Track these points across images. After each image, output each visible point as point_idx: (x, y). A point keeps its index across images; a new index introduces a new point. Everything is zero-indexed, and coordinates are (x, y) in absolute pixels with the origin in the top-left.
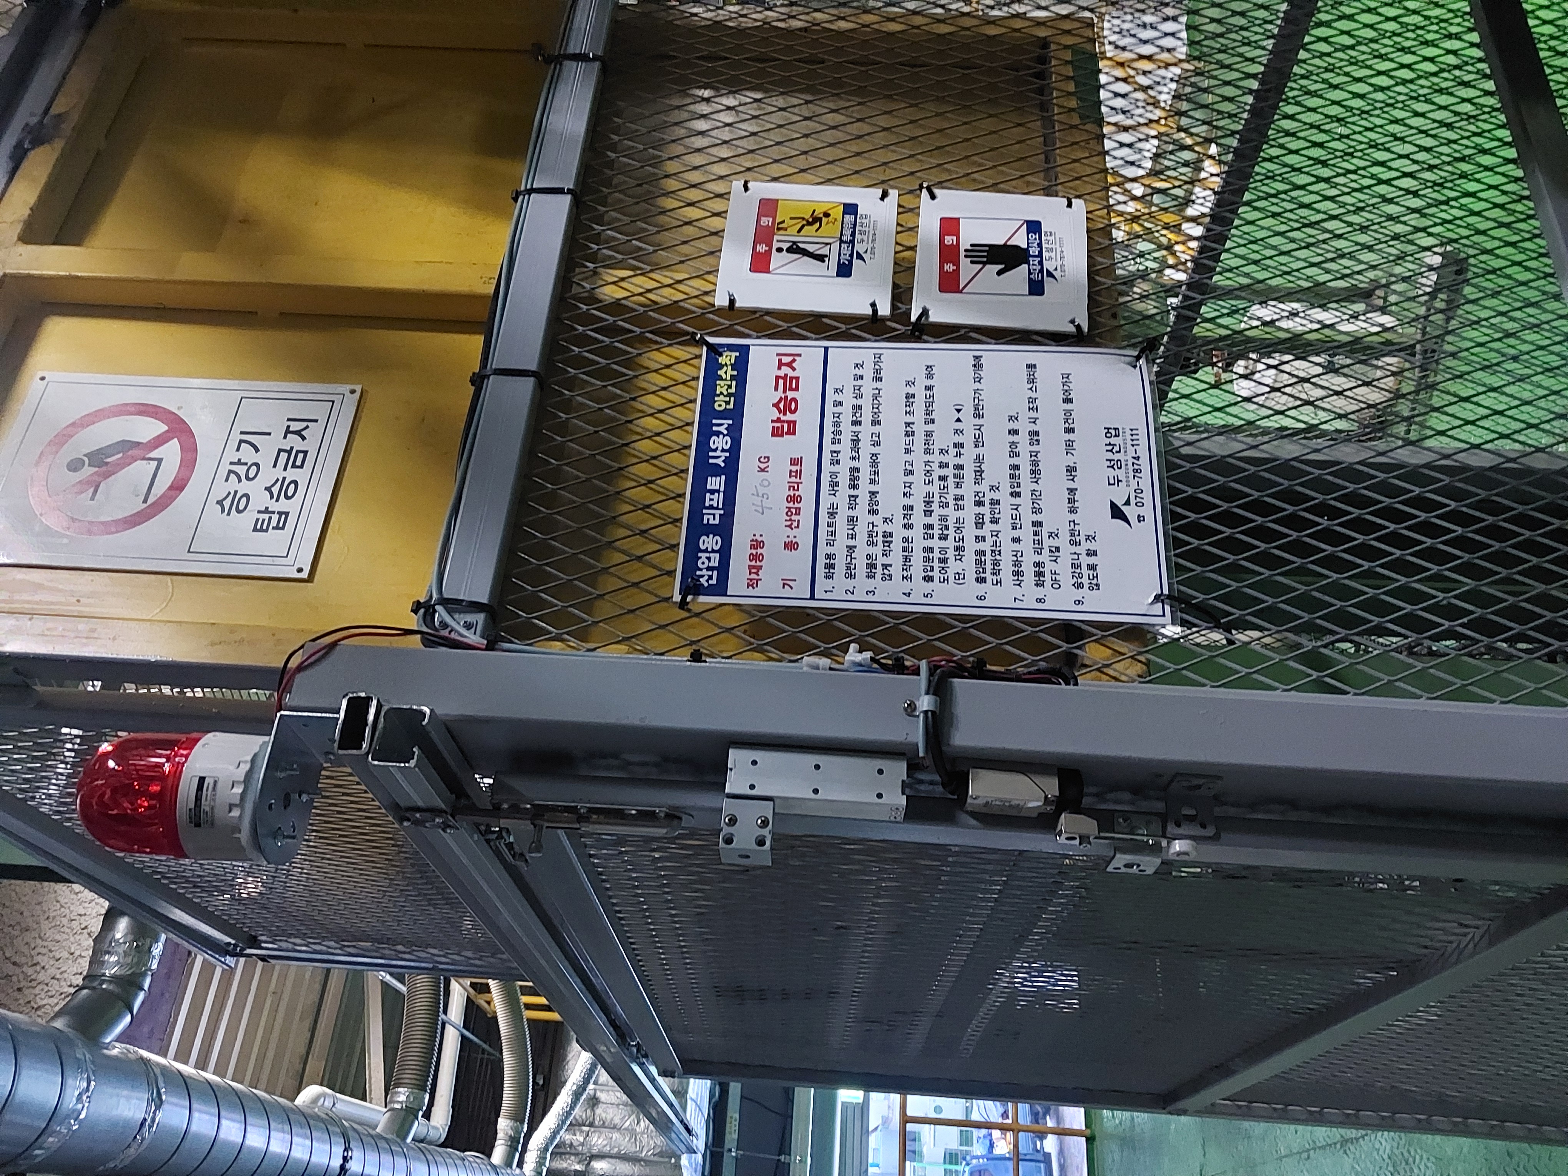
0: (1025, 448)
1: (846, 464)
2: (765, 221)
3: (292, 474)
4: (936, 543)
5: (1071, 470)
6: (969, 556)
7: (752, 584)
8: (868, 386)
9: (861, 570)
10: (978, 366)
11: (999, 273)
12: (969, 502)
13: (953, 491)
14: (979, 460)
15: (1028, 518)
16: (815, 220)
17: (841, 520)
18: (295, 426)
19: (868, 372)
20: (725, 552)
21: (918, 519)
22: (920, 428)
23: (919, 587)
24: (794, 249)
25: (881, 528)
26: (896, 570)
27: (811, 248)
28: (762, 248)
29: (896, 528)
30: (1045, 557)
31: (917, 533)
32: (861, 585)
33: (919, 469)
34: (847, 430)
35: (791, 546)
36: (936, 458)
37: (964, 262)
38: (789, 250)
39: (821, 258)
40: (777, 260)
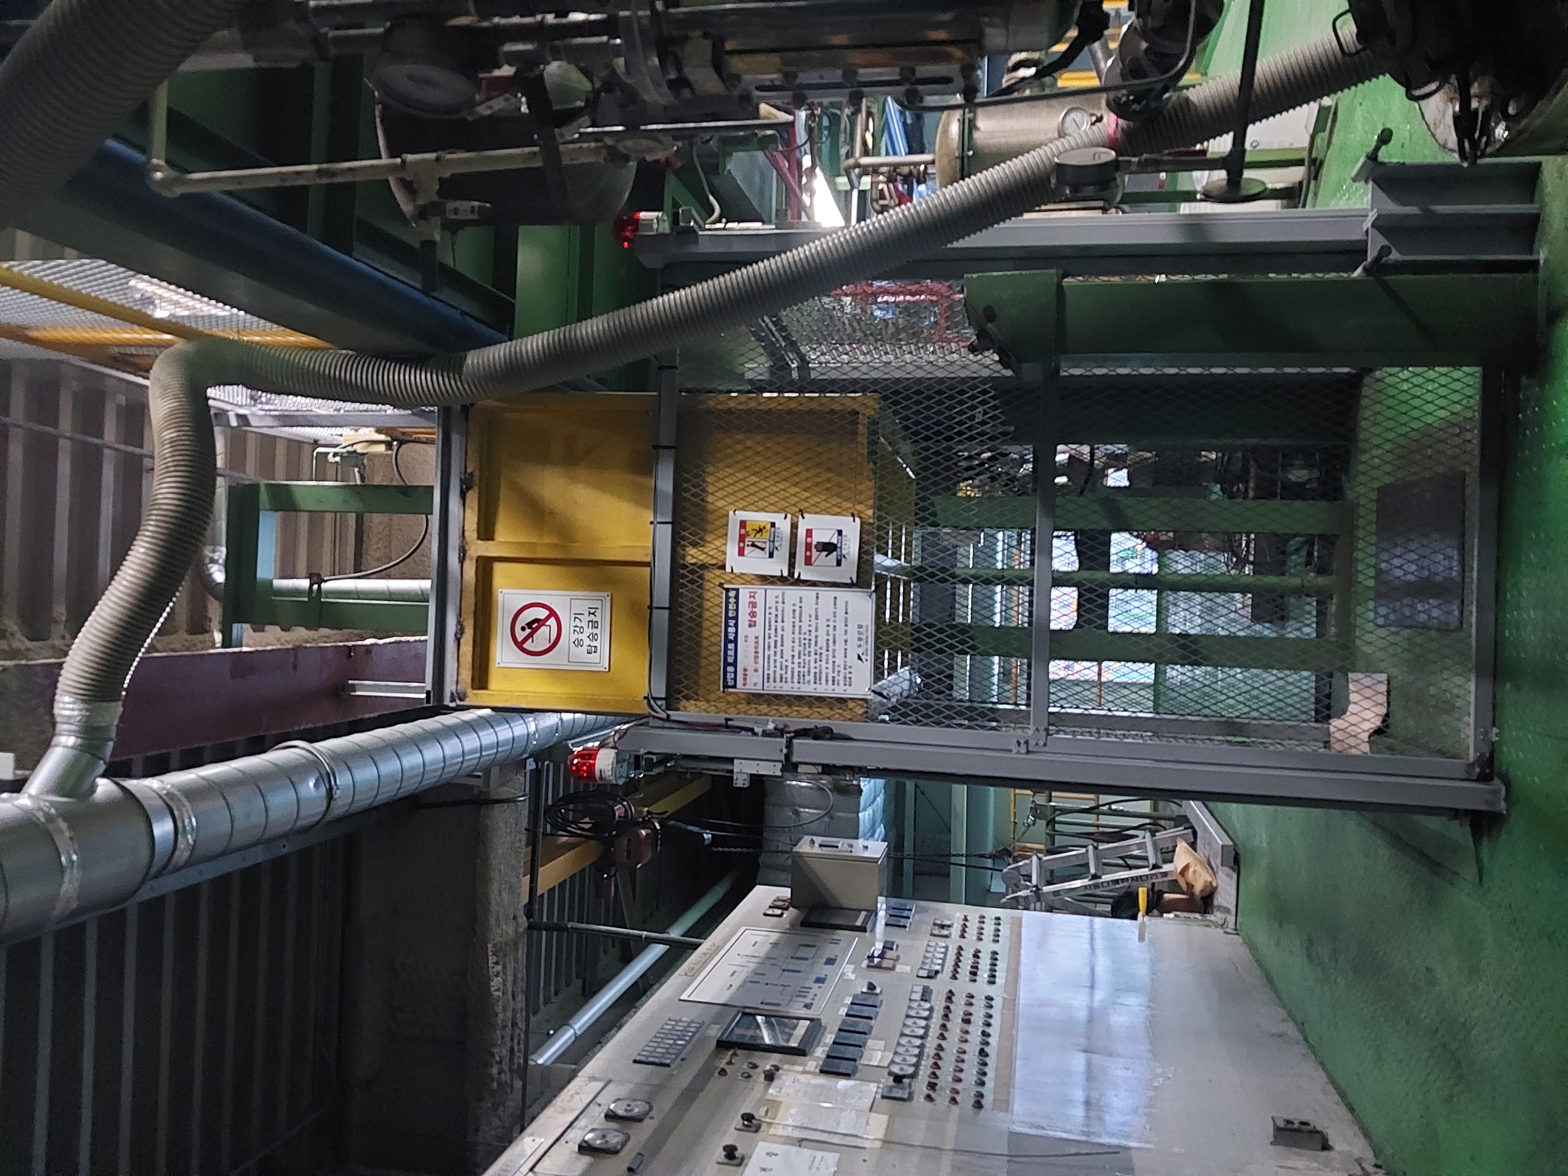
0: (831, 632)
1: (773, 638)
2: (743, 531)
3: (595, 631)
4: (802, 670)
5: (846, 641)
6: (812, 674)
7: (745, 684)
8: (780, 606)
9: (778, 679)
10: (817, 598)
11: (826, 556)
12: (812, 654)
13: (808, 649)
14: (816, 637)
15: (831, 659)
16: (760, 530)
17: (772, 661)
18: (592, 611)
19: (780, 600)
20: (735, 673)
21: (796, 660)
22: (797, 624)
23: (796, 685)
24: (753, 545)
25: (784, 664)
26: (789, 680)
27: (759, 544)
28: (742, 545)
29: (789, 664)
30: (836, 674)
31: (796, 666)
32: (778, 684)
33: (797, 641)
34: (773, 623)
35: (756, 670)
36: (802, 636)
37: (814, 550)
38: (751, 545)
39: (762, 549)
40: (747, 550)
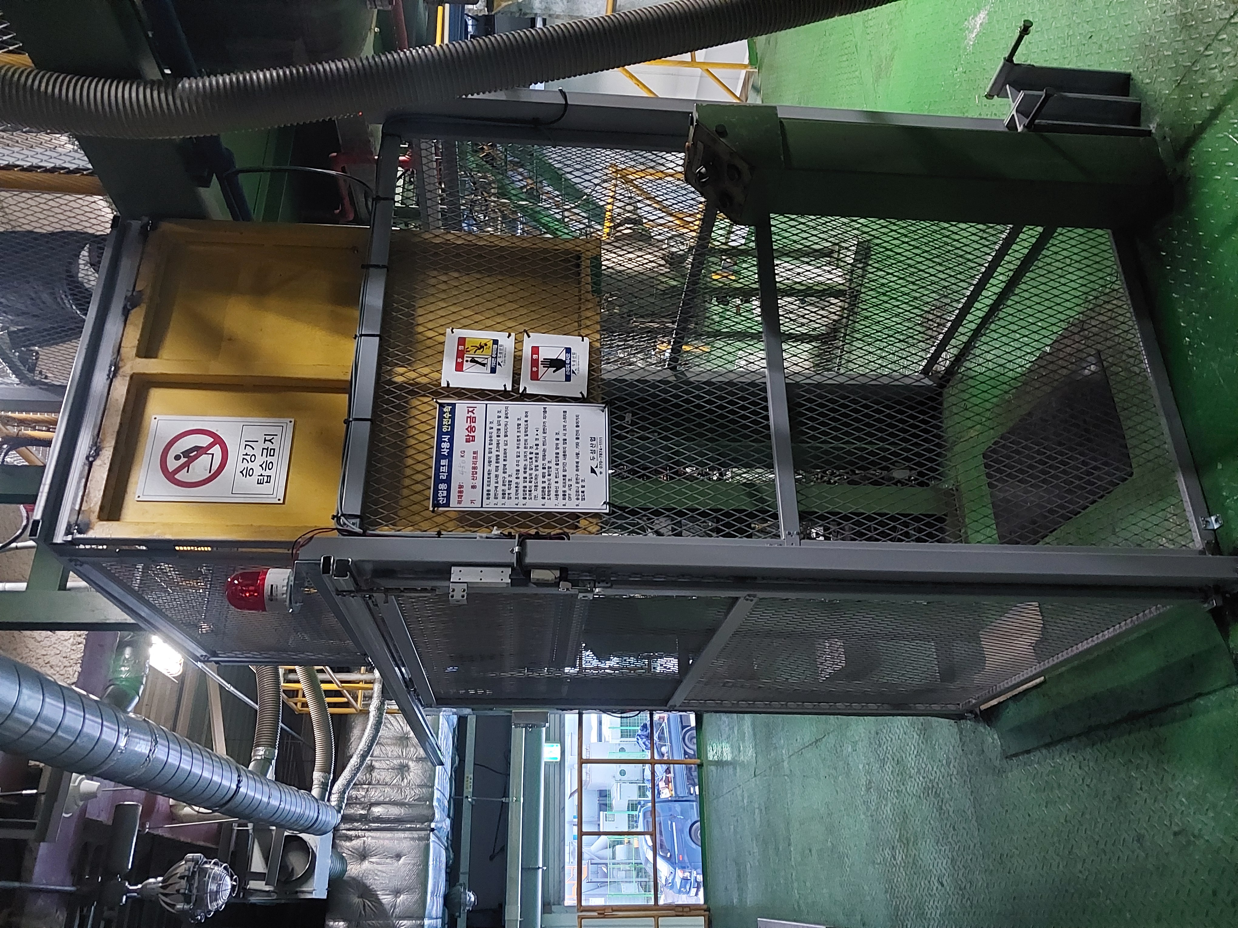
0: (561, 446)
2: (461, 348)
4: (527, 484)
5: (577, 454)
6: (540, 489)
7: (459, 502)
8: (503, 420)
9: (500, 496)
10: (545, 412)
11: (554, 371)
12: (540, 468)
13: (535, 463)
14: (544, 450)
15: (561, 473)
16: (481, 347)
17: (493, 476)
18: (268, 438)
19: (503, 415)
20: (449, 490)
22: (522, 438)
23: (521, 501)
24: (473, 361)
25: (507, 479)
26: (513, 496)
27: (479, 360)
28: (460, 360)
29: (513, 479)
30: (567, 489)
32: (500, 500)
33: (522, 455)
34: (495, 438)
35: (474, 487)
36: (529, 450)
37: (540, 366)
38: (471, 361)
39: (484, 365)
40: (466, 365)
